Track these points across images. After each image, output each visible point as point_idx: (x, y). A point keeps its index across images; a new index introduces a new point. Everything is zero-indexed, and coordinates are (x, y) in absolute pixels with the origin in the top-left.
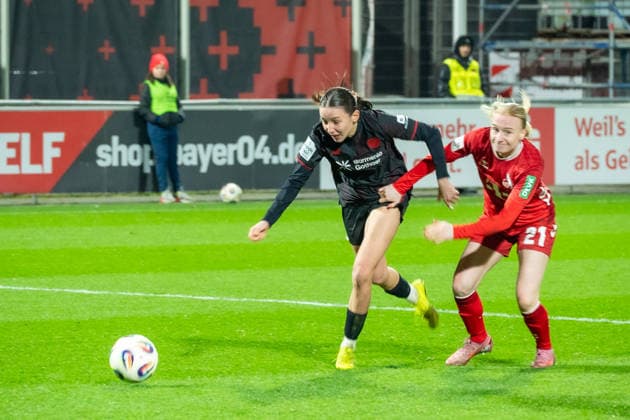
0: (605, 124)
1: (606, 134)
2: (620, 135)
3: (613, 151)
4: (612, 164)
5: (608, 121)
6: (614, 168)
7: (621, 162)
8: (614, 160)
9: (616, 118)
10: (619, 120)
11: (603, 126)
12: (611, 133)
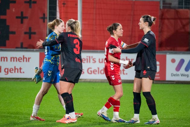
0: (87, 59)
1: (87, 62)
2: (93, 63)
3: (91, 68)
4: (90, 72)
5: (88, 58)
6: (91, 73)
7: (94, 72)
8: (91, 71)
9: (92, 57)
10: (93, 58)
11: (86, 60)
12: (90, 62)
